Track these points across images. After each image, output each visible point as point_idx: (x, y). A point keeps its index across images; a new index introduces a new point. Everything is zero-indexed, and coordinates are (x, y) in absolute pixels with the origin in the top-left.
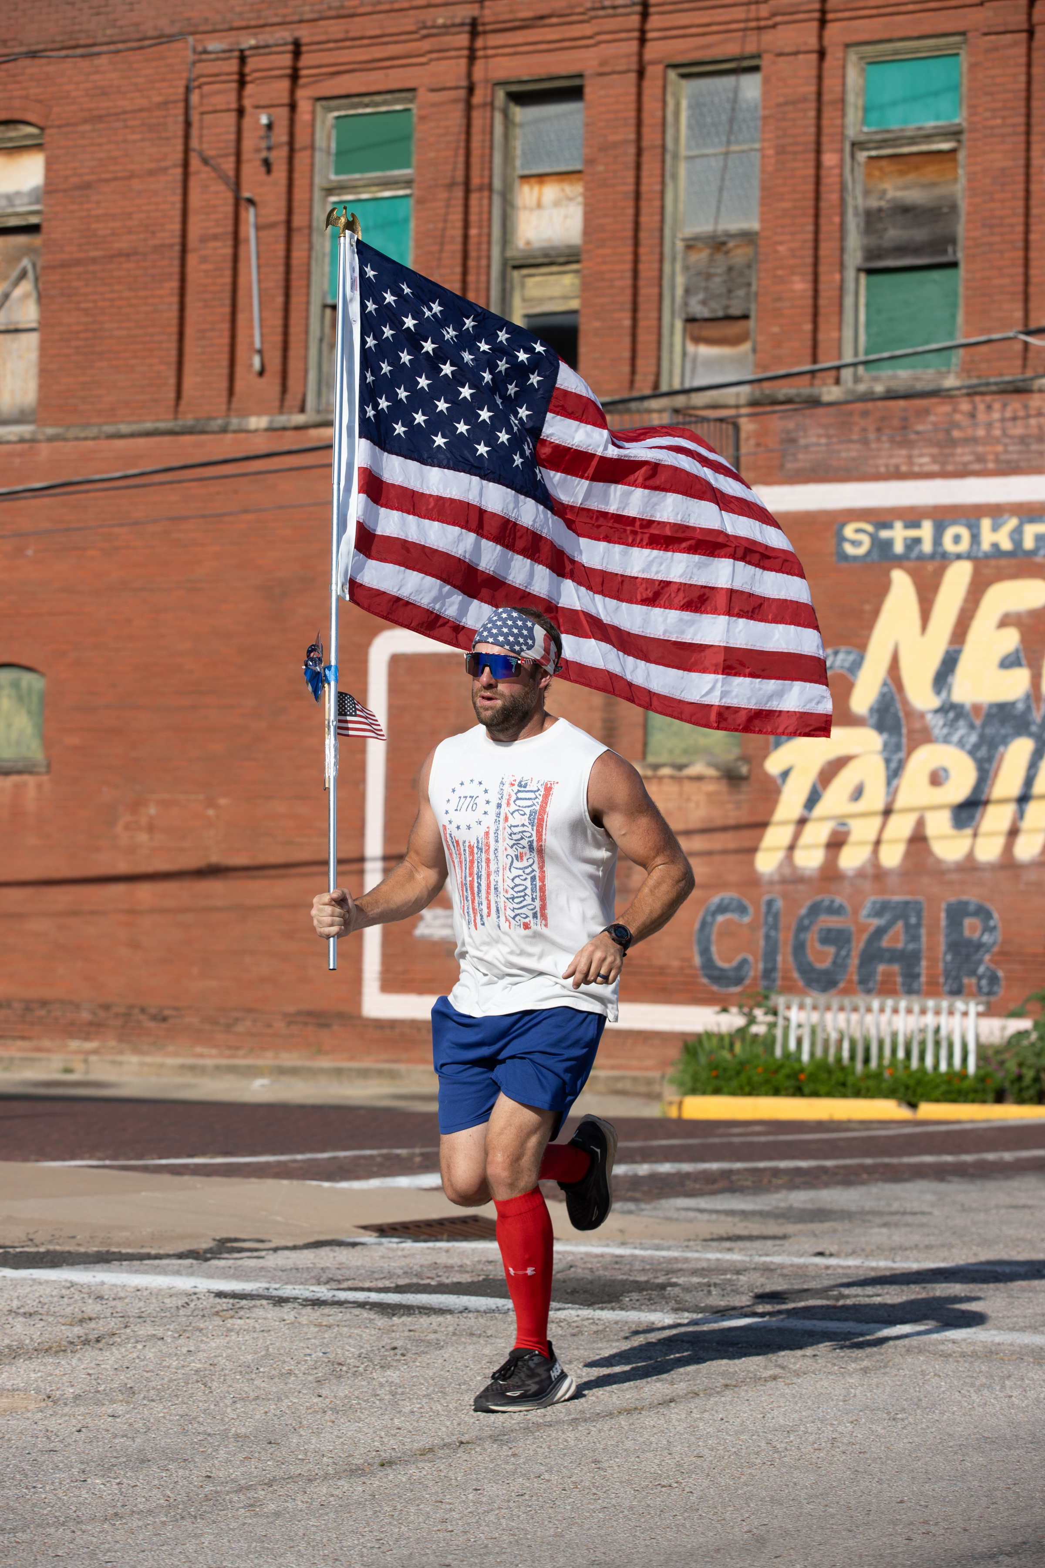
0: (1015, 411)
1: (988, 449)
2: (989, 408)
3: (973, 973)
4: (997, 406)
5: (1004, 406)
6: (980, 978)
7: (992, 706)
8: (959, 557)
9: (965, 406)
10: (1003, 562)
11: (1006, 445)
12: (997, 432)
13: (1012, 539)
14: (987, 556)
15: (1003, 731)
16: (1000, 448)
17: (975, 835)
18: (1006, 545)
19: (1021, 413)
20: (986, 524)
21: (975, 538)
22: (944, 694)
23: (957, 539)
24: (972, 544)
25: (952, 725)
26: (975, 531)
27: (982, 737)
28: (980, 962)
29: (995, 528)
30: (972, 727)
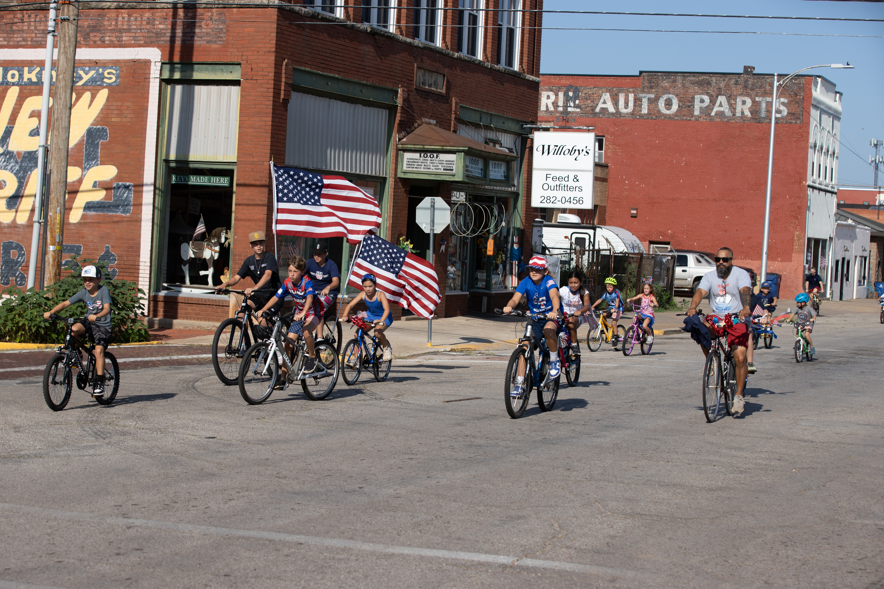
0: (41, 18)
1: (28, 35)
2: (29, 16)
3: (14, 275)
4: (33, 16)
5: (36, 16)
6: (17, 277)
7: (25, 153)
8: (14, 84)
9: (19, 16)
10: (33, 87)
11: (36, 34)
12: (33, 28)
13: (37, 77)
14: (26, 84)
15: (30, 165)
16: (34, 35)
17: (17, 211)
18: (35, 80)
19: (43, 19)
20: (26, 69)
21: (21, 76)
22: (5, 147)
23: (13, 76)
24: (19, 79)
25: (8, 161)
26: (21, 73)
27: (20, 167)
28: (17, 270)
29: (30, 72)
30: (17, 162)
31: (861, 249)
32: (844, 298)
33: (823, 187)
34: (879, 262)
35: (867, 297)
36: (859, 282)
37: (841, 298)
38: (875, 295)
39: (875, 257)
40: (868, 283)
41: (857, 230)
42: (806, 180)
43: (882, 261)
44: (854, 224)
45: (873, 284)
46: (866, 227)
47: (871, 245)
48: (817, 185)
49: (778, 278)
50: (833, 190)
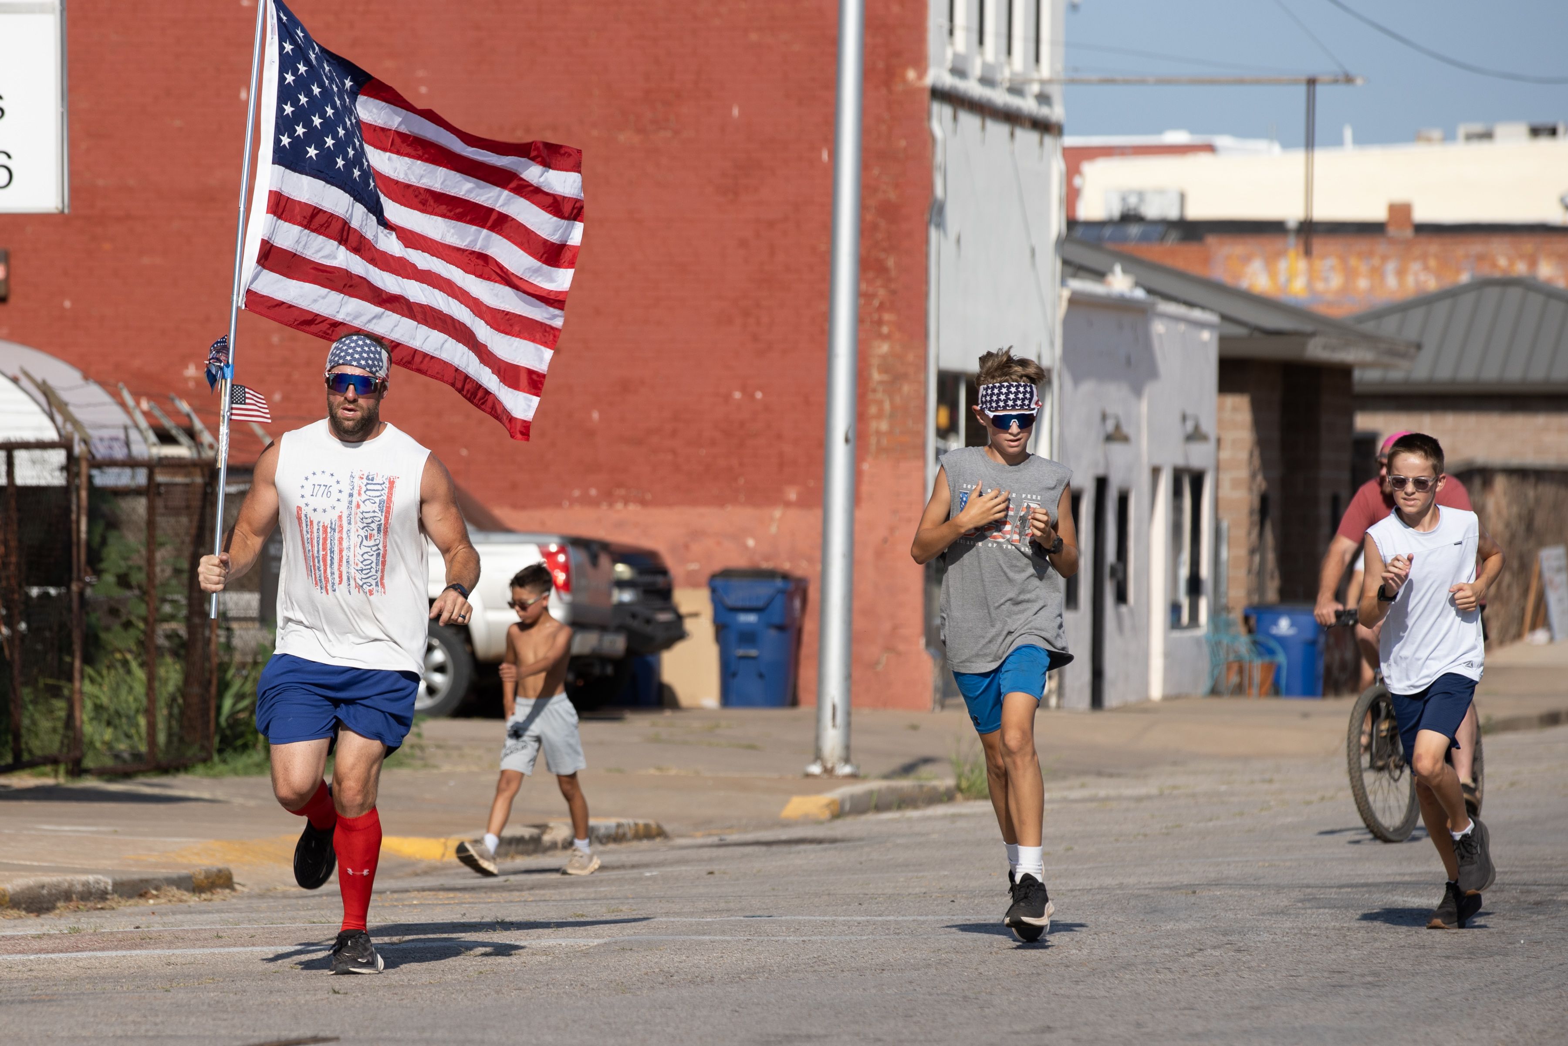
31: (1177, 432)
32: (1112, 697)
33: (1000, 97)
34: (1264, 500)
35: (1214, 692)
36: (1175, 609)
37: (1097, 700)
38: (1257, 676)
39: (1243, 473)
40: (1216, 612)
41: (1159, 327)
42: (920, 62)
43: (1275, 497)
44: (1140, 294)
45: (1237, 615)
46: (1197, 314)
47: (1221, 408)
48: (972, 88)
49: (789, 595)
50: (1043, 112)
